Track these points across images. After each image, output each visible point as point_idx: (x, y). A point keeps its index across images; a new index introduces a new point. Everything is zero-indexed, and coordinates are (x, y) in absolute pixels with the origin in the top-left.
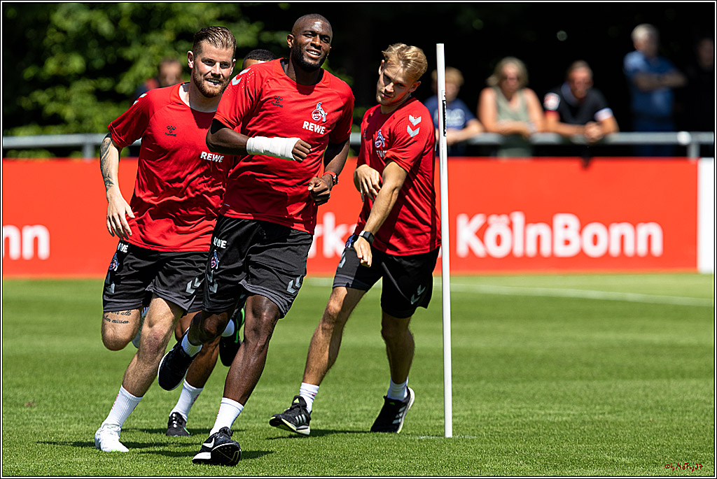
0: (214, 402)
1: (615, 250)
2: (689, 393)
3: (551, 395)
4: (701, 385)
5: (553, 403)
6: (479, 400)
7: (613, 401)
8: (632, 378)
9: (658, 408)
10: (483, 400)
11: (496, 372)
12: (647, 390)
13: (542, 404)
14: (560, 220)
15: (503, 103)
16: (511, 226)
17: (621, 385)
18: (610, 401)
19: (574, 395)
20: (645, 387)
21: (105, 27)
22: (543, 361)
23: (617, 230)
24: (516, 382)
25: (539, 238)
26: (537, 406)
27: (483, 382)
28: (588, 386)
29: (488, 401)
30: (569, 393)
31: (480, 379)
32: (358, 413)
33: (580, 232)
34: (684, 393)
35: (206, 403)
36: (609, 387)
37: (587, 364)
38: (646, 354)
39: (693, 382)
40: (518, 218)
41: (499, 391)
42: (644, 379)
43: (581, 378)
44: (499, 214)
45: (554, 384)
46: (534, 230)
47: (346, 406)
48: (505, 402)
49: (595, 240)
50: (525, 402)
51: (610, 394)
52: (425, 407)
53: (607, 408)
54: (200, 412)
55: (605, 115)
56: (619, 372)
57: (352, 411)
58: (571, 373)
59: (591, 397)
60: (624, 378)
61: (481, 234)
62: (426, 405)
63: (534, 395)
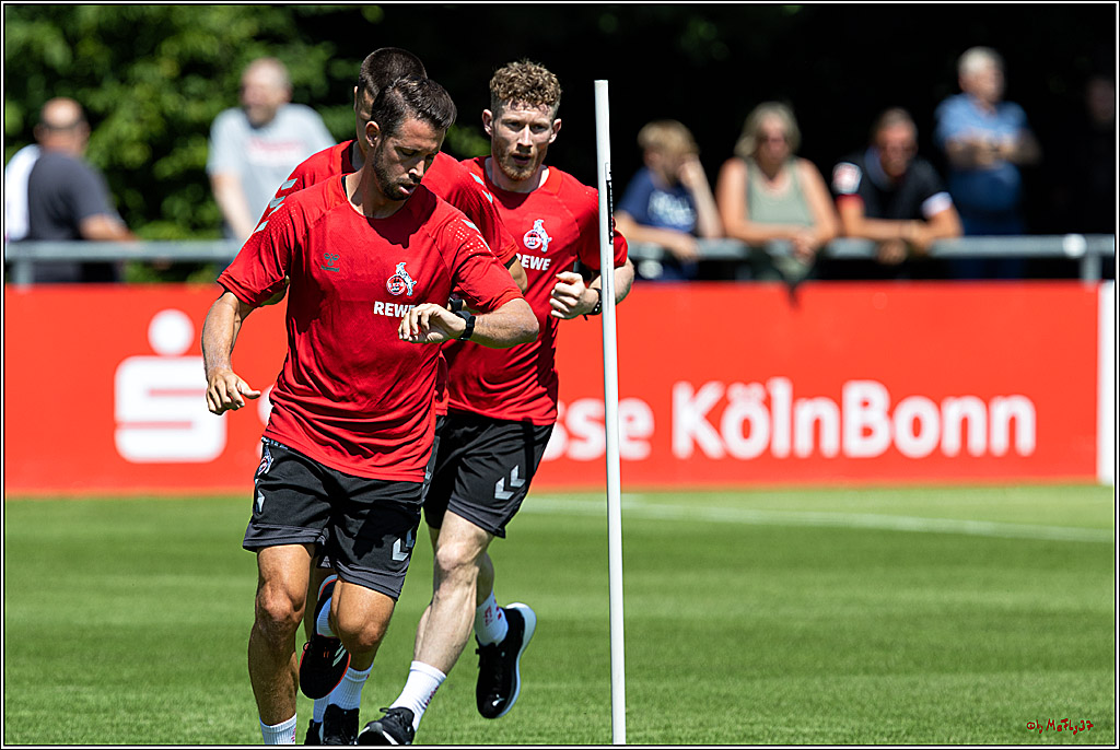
0: (214, 713)
1: (952, 444)
2: (1054, 696)
3: (810, 701)
4: (1077, 682)
5: (812, 716)
6: (681, 710)
7: (918, 712)
8: (956, 671)
9: (995, 724)
10: (689, 710)
11: (717, 661)
12: (981, 691)
13: (792, 716)
14: (855, 392)
15: (759, 185)
16: (768, 403)
17: (936, 683)
18: (913, 710)
19: (851, 700)
20: (977, 686)
21: (57, 52)
22: (804, 639)
23: (955, 409)
24: (752, 678)
25: (817, 425)
26: (784, 720)
27: (692, 679)
28: (876, 685)
29: (698, 712)
30: (841, 697)
31: (687, 673)
32: (466, 733)
33: (891, 413)
34: (1045, 696)
35: (200, 715)
36: (914, 685)
37: (881, 646)
38: (988, 627)
39: (1064, 676)
40: (781, 390)
41: (718, 695)
42: (976, 671)
43: (867, 671)
44: (747, 382)
45: (817, 681)
46: (808, 410)
47: (447, 720)
48: (728, 713)
49: (917, 427)
50: (762, 713)
51: (914, 698)
52: (586, 723)
53: (906, 723)
54: (188, 731)
55: (939, 205)
56: (936, 660)
57: (456, 730)
58: (850, 660)
59: (880, 704)
60: (942, 670)
61: (715, 417)
62: (588, 719)
63: (780, 700)
